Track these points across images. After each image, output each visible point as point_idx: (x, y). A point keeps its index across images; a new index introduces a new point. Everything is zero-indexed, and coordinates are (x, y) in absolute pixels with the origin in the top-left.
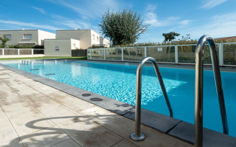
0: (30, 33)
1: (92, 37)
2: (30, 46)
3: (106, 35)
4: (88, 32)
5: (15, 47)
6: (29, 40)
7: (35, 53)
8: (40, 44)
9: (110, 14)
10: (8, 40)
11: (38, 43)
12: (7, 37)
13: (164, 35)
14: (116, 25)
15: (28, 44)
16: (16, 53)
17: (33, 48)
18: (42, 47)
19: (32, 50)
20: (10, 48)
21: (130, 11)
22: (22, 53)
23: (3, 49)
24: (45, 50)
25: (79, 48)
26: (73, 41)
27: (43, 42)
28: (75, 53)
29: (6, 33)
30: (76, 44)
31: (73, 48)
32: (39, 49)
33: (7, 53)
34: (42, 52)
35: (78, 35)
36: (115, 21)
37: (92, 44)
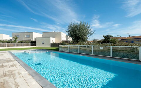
0: (29, 34)
1: (62, 36)
2: (29, 41)
3: (70, 37)
4: (59, 33)
5: (21, 42)
6: (28, 38)
7: (32, 45)
8: (34, 40)
9: (73, 25)
10: (17, 38)
11: (33, 39)
12: (17, 36)
13: (103, 36)
14: (75, 31)
15: (28, 40)
16: (22, 46)
17: (30, 42)
18: (35, 42)
19: (30, 43)
20: (19, 42)
21: (84, 23)
22: (25, 45)
23: (15, 44)
24: (37, 43)
25: (55, 42)
26: (52, 39)
27: (35, 39)
28: (53, 45)
29: (16, 34)
30: (53, 40)
31: (51, 42)
32: (34, 43)
33: (17, 45)
34: (35, 45)
35: (54, 35)
36: (75, 29)
37: (62, 40)
